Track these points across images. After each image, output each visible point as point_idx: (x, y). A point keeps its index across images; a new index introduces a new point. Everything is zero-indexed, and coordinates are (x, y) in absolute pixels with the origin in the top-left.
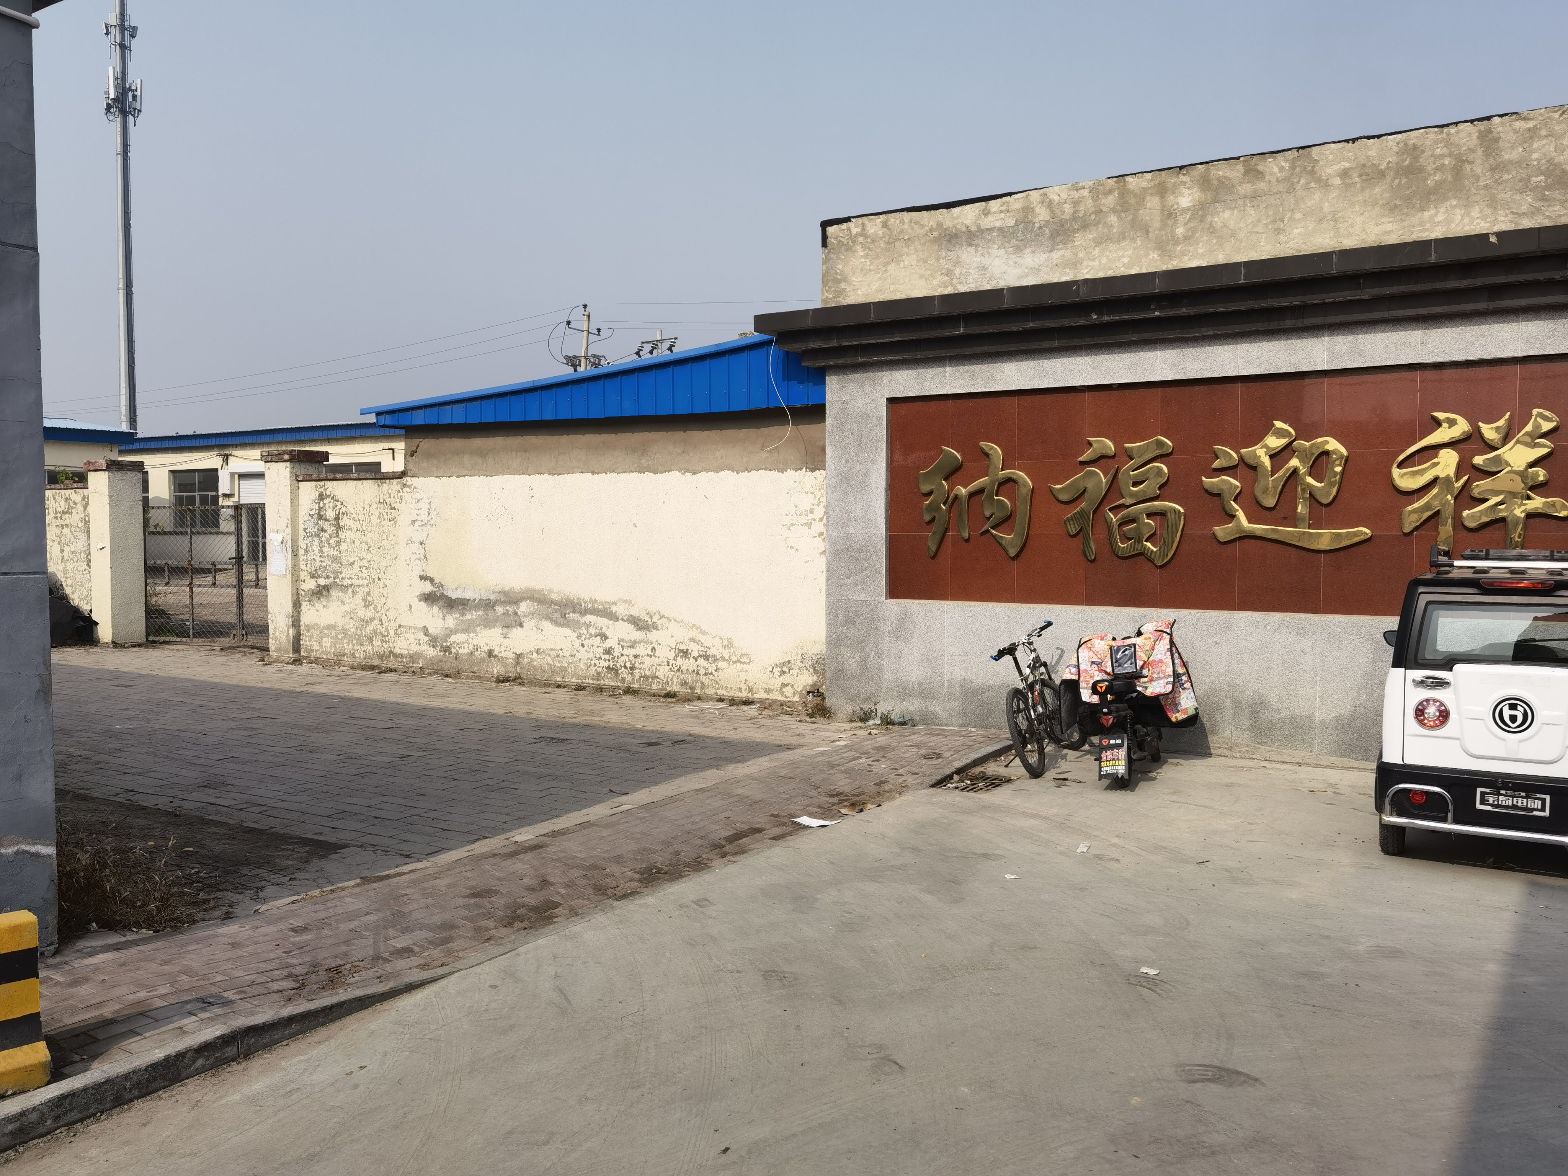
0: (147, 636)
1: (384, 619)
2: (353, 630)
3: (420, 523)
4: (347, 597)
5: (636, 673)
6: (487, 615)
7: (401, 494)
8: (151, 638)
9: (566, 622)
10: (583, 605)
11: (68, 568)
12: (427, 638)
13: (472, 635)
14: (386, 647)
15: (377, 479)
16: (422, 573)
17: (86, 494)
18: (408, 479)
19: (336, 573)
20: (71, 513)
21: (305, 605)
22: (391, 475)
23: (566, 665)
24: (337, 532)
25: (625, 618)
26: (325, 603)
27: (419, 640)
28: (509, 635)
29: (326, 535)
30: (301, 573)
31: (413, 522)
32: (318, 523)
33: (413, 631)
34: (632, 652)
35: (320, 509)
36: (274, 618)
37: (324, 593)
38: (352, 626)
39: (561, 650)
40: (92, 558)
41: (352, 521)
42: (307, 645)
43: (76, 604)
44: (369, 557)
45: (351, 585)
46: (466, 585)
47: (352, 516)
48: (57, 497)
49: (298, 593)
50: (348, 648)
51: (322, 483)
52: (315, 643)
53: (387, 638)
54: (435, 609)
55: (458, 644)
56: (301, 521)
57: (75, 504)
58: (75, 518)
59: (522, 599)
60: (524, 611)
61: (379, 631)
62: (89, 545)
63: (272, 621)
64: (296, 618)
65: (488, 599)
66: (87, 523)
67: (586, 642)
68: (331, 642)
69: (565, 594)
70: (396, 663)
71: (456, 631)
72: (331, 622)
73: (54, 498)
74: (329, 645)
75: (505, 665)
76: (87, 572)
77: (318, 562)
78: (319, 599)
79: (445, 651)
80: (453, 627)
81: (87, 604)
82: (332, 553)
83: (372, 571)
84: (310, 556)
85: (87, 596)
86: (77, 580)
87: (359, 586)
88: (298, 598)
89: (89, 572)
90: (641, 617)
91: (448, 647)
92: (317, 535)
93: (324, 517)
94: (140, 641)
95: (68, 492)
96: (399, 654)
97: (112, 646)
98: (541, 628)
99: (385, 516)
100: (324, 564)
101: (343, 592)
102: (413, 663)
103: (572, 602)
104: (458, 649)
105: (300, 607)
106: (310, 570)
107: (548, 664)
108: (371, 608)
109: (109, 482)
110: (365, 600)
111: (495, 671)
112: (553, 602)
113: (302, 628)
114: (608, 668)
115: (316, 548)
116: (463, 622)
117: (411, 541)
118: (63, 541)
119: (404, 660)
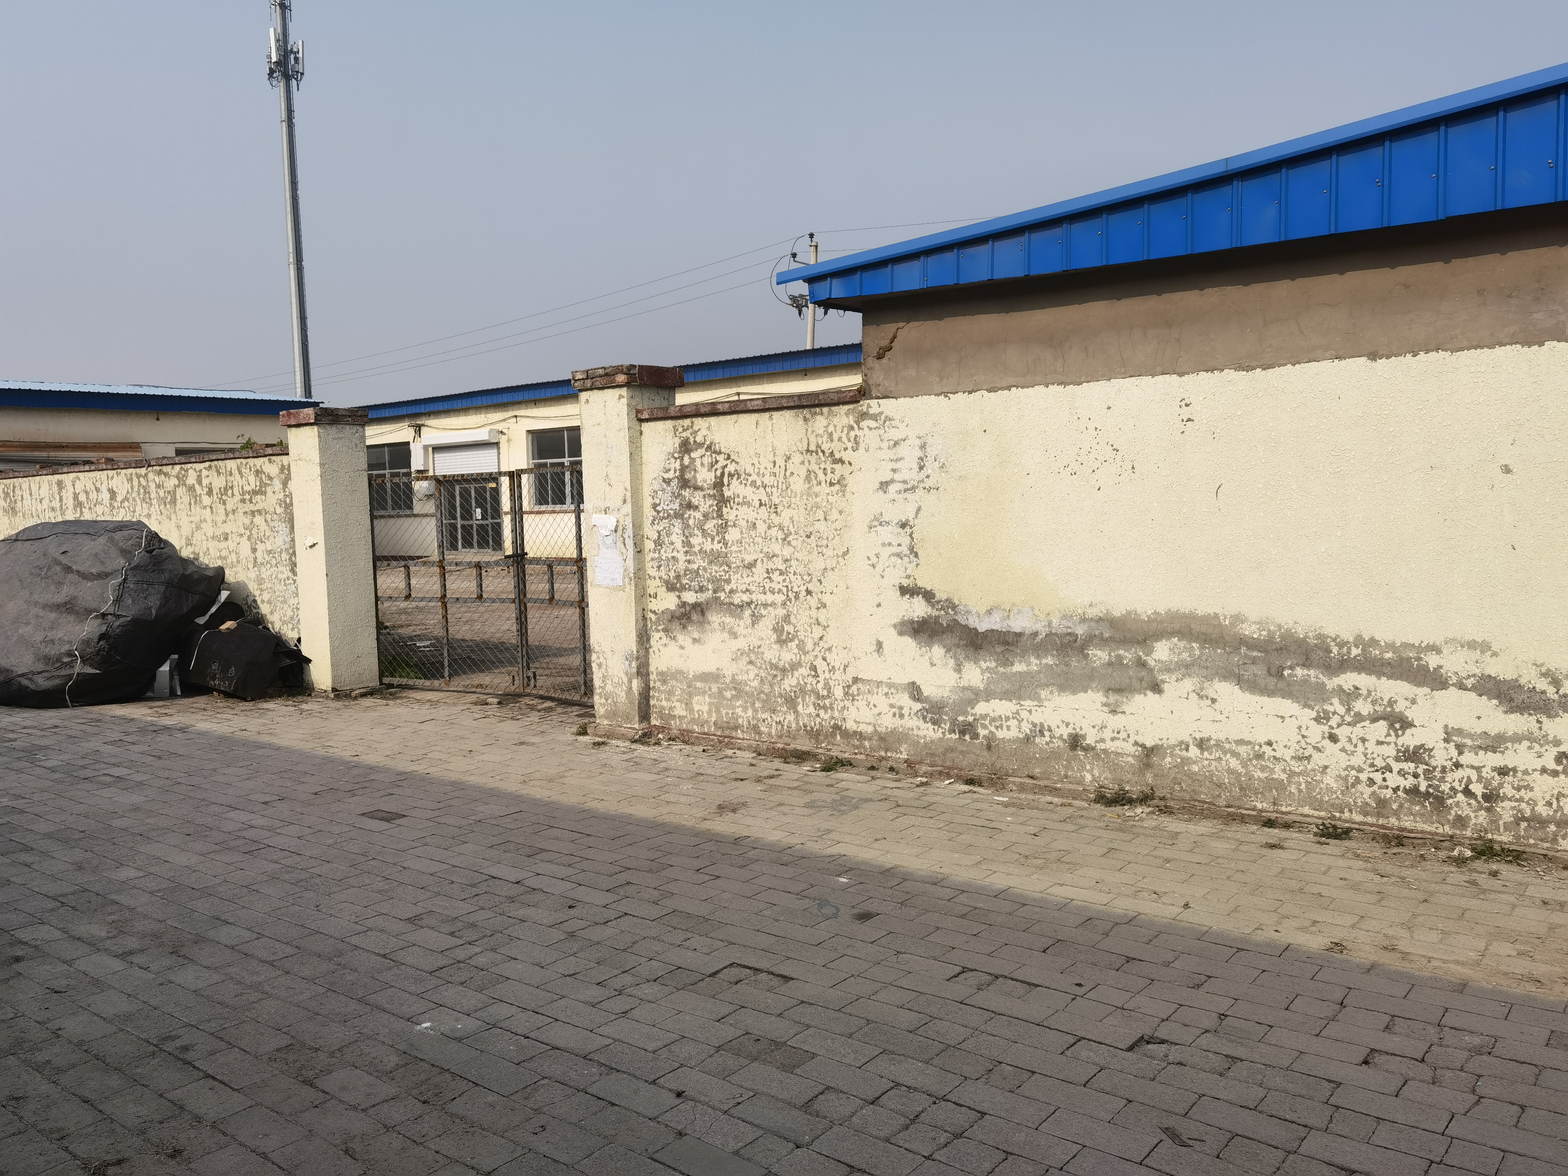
0: (381, 675)
1: (821, 665)
2: (755, 684)
3: (901, 487)
4: (742, 625)
5: (1506, 811)
6: (1067, 665)
7: (857, 432)
8: (386, 680)
9: (1281, 685)
10: (1335, 650)
11: (263, 576)
12: (918, 706)
13: (1027, 703)
14: (826, 717)
15: (803, 407)
16: (905, 583)
17: (286, 463)
18: (873, 403)
19: (718, 584)
20: (264, 493)
21: (657, 638)
22: (835, 397)
23: (1284, 777)
24: (720, 509)
25: (1469, 683)
26: (696, 635)
27: (901, 708)
28: (1125, 708)
29: (698, 515)
30: (649, 582)
31: (884, 486)
32: (679, 495)
33: (886, 690)
34: (1491, 760)
35: (683, 469)
36: (602, 659)
37: (694, 617)
38: (752, 676)
39: (1270, 743)
40: (299, 559)
41: (750, 489)
42: (663, 708)
43: (277, 630)
44: (787, 552)
45: (749, 604)
46: (1014, 605)
47: (750, 479)
48: (243, 470)
49: (644, 618)
50: (744, 716)
51: (687, 422)
52: (678, 704)
53: (827, 702)
54: (938, 651)
55: (993, 720)
56: (646, 491)
57: (271, 478)
58: (271, 501)
59: (1160, 635)
60: (1164, 658)
61: (809, 687)
62: (293, 540)
63: (600, 666)
64: (643, 660)
65: (1069, 634)
66: (288, 506)
67: (1343, 732)
68: (710, 704)
69: (1280, 627)
70: (847, 749)
71: (988, 695)
72: (710, 667)
73: (240, 472)
74: (705, 708)
75: (1114, 767)
76: (291, 581)
77: (681, 563)
78: (684, 627)
79: (963, 733)
80: (982, 687)
81: (293, 629)
82: (708, 546)
83: (793, 578)
84: (666, 553)
85: (292, 618)
86: (278, 593)
87: (765, 605)
88: (645, 625)
89: (295, 581)
90: (1522, 681)
91: (970, 724)
92: (678, 515)
93: (693, 482)
94: (371, 685)
95: (259, 462)
96: (855, 732)
97: (332, 695)
98: (1213, 695)
99: (821, 476)
100: (695, 567)
101: (732, 615)
102: (886, 751)
103: (1301, 643)
104: (993, 729)
105: (648, 640)
106: (666, 577)
107: (1231, 771)
108: (793, 645)
109: (320, 442)
110: (778, 630)
111: (1088, 777)
112: (1244, 641)
113: (652, 677)
114: (1413, 791)
115: (677, 539)
116: (1006, 677)
117: (879, 521)
118: (255, 536)
119: (867, 744)
